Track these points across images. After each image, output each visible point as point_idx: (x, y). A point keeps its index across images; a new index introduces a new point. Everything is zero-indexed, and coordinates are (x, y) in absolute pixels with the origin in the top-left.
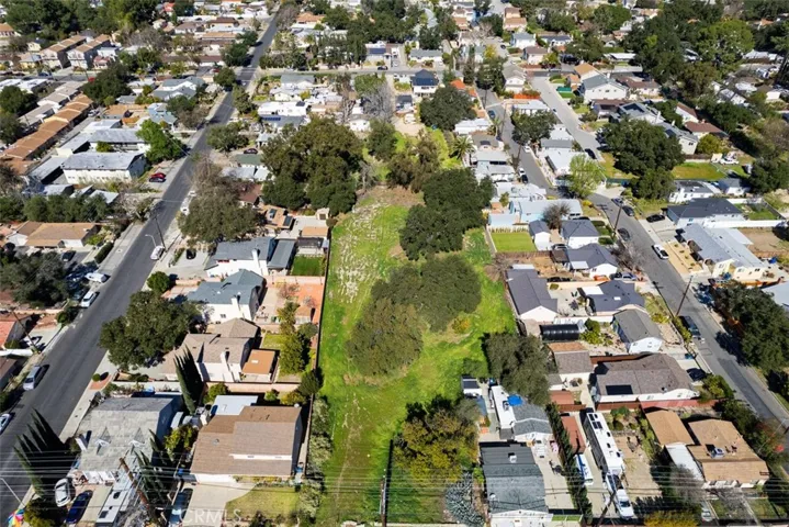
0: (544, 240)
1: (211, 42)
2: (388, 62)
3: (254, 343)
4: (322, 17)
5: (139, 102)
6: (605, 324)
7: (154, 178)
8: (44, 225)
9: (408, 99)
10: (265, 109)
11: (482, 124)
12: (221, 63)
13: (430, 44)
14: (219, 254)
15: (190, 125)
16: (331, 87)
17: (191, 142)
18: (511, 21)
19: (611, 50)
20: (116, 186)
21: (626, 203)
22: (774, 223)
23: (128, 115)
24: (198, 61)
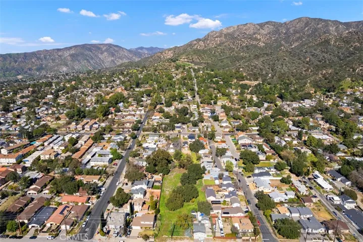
0: (217, 182)
1: (127, 122)
2: (181, 130)
3: (144, 203)
4: (162, 114)
5: (107, 142)
6: (228, 201)
7: (114, 164)
8: (88, 176)
9: (186, 143)
10: (145, 145)
11: (206, 151)
12: (130, 130)
13: (195, 125)
14: (135, 183)
15: (123, 150)
16: (164, 139)
17: (123, 154)
18: (222, 117)
20: (104, 166)
21: (242, 173)
23: (104, 146)
24: (123, 129)
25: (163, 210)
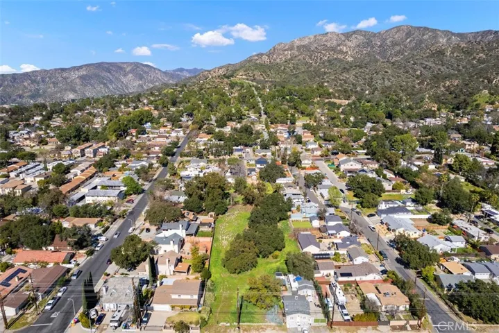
0: (316, 223)
1: (155, 146)
2: (244, 155)
3: (179, 260)
4: (211, 136)
5: (120, 170)
6: (343, 254)
7: (128, 202)
8: (77, 219)
9: (254, 170)
10: (183, 173)
11: (290, 179)
12: (161, 155)
13: (265, 147)
14: (163, 227)
15: (146, 180)
16: (216, 165)
17: (146, 188)
18: (306, 137)
19: (357, 149)
20: (111, 203)
21: (358, 210)
22: (427, 216)
23: (114, 176)
24: (149, 154)
25: (218, 273)
